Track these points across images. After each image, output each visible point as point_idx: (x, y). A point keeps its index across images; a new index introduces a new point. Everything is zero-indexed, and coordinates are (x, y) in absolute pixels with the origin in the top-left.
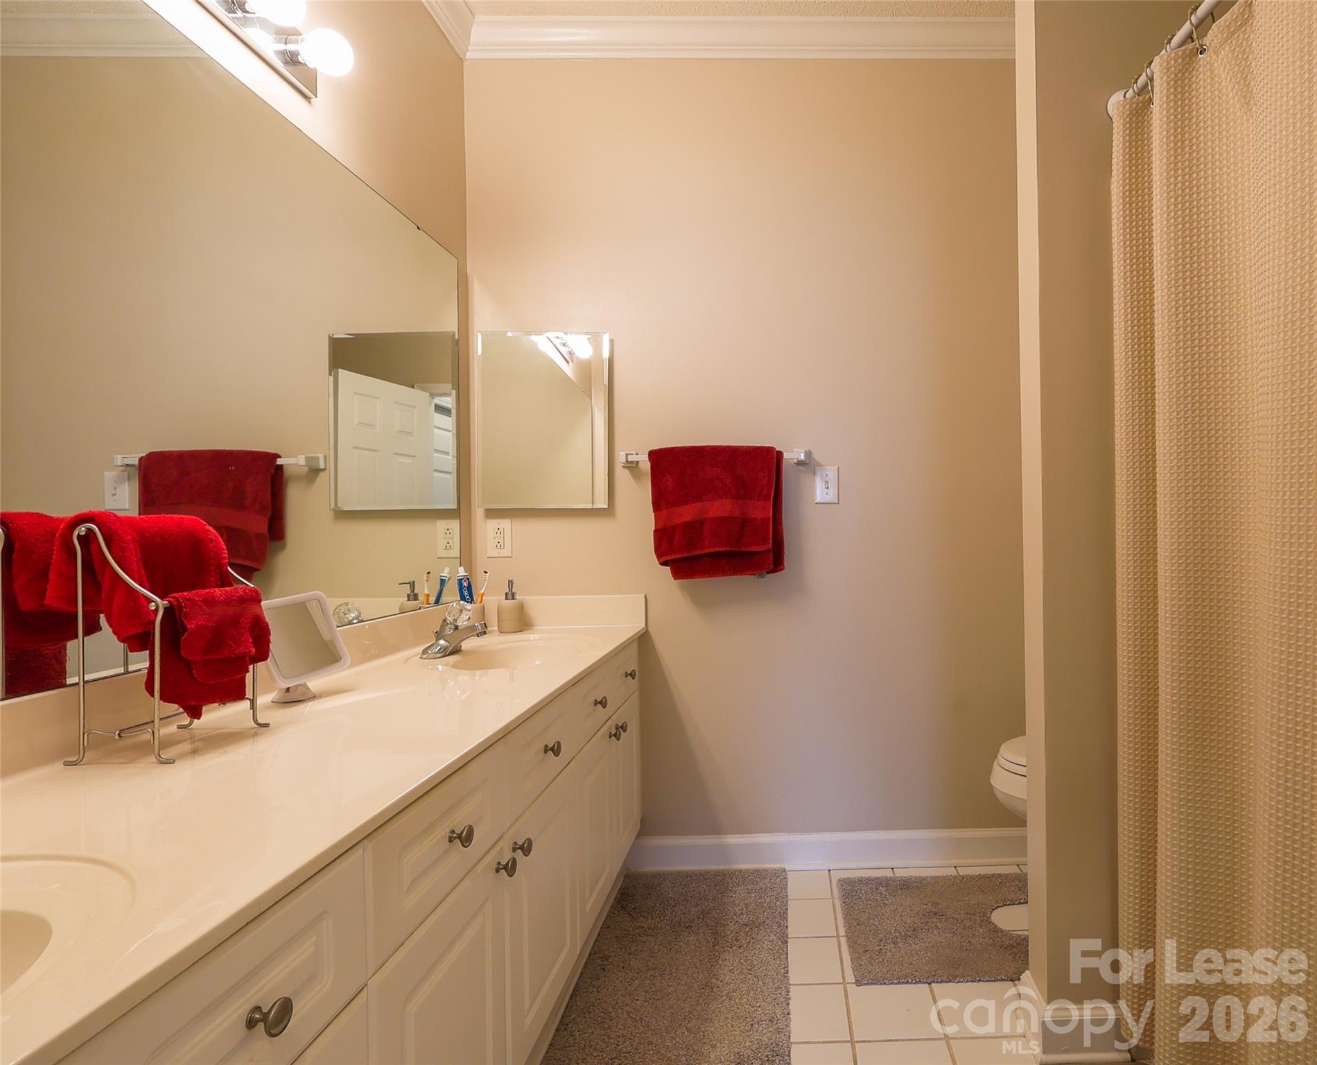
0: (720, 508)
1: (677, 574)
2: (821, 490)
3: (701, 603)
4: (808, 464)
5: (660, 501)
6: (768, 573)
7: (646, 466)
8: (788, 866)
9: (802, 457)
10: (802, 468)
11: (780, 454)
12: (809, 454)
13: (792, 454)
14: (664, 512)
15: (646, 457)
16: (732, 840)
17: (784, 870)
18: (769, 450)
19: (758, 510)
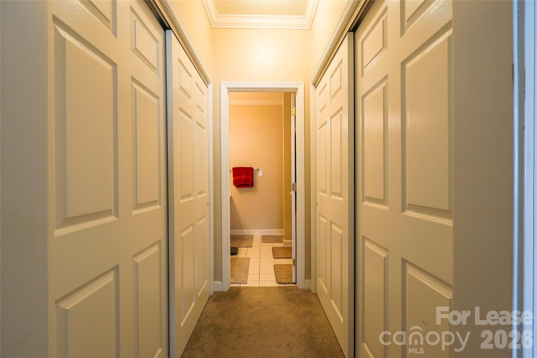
0: (243, 177)
1: (237, 187)
2: (260, 174)
3: (240, 192)
4: (258, 170)
5: (234, 176)
6: (251, 187)
7: (232, 170)
8: (254, 235)
9: (257, 169)
10: (257, 170)
11: (253, 168)
12: (258, 168)
13: (255, 168)
14: (235, 177)
15: (232, 169)
16: (245, 230)
17: (253, 235)
18: (252, 168)
19: (249, 177)
